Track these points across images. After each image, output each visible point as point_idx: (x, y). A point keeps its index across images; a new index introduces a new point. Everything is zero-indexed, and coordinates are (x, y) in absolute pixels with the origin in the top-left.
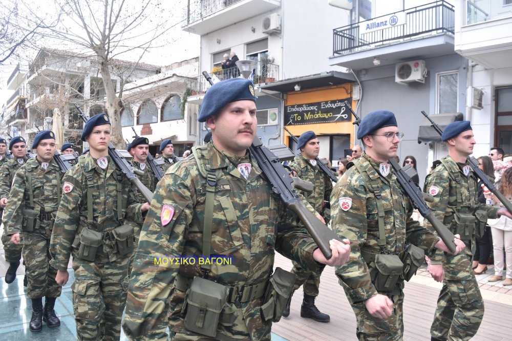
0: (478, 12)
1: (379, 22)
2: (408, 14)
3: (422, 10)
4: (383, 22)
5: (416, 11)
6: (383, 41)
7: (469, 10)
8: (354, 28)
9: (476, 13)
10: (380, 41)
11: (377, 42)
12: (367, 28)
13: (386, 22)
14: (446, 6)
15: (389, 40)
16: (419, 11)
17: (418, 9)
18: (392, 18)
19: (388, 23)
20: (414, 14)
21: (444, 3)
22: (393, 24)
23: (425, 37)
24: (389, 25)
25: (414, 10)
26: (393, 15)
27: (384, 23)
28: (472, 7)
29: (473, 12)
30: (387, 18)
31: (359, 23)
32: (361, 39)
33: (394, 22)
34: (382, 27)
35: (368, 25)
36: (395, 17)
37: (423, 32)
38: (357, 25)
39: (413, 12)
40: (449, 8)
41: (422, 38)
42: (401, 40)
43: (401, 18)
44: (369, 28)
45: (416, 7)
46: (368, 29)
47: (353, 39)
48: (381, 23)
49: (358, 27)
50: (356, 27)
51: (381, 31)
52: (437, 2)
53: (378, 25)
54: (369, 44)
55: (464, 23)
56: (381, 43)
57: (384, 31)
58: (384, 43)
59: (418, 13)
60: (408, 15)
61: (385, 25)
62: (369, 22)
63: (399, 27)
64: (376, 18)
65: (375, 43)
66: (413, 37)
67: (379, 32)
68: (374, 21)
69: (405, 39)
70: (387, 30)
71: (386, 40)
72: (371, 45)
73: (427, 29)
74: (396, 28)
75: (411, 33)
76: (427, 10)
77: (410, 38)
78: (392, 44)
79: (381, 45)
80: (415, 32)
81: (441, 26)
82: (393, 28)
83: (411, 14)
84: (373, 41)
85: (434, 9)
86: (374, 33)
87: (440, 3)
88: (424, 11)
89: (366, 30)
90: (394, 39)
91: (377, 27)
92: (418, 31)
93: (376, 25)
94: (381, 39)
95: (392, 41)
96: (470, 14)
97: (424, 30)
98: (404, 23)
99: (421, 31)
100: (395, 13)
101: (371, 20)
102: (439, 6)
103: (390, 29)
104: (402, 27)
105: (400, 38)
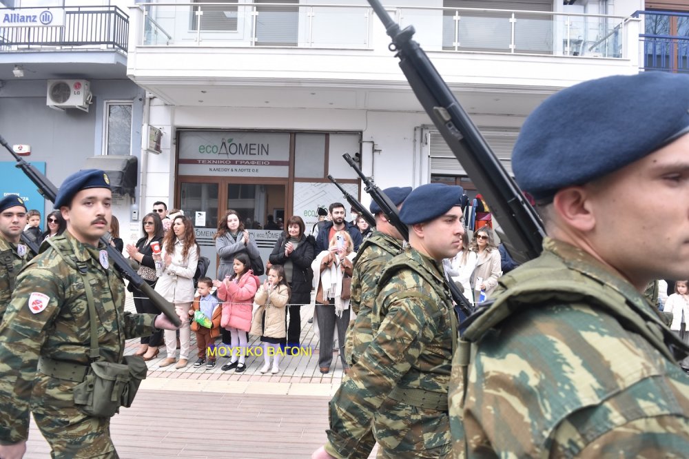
0: (159, 30)
1: (25, 15)
2: (67, 13)
3: (88, 12)
4: (30, 17)
5: (79, 12)
6: (29, 44)
7: (148, 28)
9: (156, 32)
10: (25, 43)
11: (20, 44)
12: (5, 20)
13: (35, 17)
14: (119, 15)
15: (38, 43)
16: (84, 12)
17: (82, 9)
18: (44, 14)
19: (37, 19)
20: (77, 15)
21: (118, 11)
22: (45, 22)
23: (89, 50)
24: (39, 23)
25: (77, 9)
26: (46, 9)
27: (32, 18)
28: (153, 25)
29: (153, 31)
30: (38, 12)
33: (47, 19)
34: (29, 24)
35: (7, 15)
36: (48, 14)
37: (87, 43)
39: (74, 13)
40: (121, 17)
41: (85, 50)
42: (58, 48)
43: (58, 17)
44: (8, 20)
45: (79, 7)
46: (7, 22)
48: (27, 17)
51: (27, 29)
52: (109, 6)
53: (23, 19)
54: (12, 44)
55: (139, 43)
56: (26, 46)
57: (32, 29)
58: (31, 46)
59: (81, 15)
60: (68, 15)
61: (33, 21)
62: (9, 12)
63: (54, 28)
64: (20, 8)
65: (16, 44)
66: (74, 47)
67: (23, 29)
68: (16, 12)
69: (64, 47)
70: (36, 29)
71: (33, 43)
72: (13, 46)
73: (93, 40)
74: (49, 29)
75: (71, 40)
76: (95, 15)
77: (70, 47)
78: (42, 51)
79: (26, 49)
80: (76, 40)
81: (111, 40)
82: (45, 29)
83: (72, 15)
84: (14, 41)
85: (104, 15)
86: (15, 29)
87: (112, 9)
88: (90, 15)
89: (4, 22)
90: (46, 44)
91: (21, 21)
92: (80, 40)
93: (20, 18)
94: (27, 41)
95: (43, 47)
96: (150, 33)
97: (89, 40)
98: (61, 24)
99: (84, 40)
100: (48, 8)
101: (13, 9)
102: (110, 12)
103: (41, 29)
104: (58, 29)
105: (55, 44)
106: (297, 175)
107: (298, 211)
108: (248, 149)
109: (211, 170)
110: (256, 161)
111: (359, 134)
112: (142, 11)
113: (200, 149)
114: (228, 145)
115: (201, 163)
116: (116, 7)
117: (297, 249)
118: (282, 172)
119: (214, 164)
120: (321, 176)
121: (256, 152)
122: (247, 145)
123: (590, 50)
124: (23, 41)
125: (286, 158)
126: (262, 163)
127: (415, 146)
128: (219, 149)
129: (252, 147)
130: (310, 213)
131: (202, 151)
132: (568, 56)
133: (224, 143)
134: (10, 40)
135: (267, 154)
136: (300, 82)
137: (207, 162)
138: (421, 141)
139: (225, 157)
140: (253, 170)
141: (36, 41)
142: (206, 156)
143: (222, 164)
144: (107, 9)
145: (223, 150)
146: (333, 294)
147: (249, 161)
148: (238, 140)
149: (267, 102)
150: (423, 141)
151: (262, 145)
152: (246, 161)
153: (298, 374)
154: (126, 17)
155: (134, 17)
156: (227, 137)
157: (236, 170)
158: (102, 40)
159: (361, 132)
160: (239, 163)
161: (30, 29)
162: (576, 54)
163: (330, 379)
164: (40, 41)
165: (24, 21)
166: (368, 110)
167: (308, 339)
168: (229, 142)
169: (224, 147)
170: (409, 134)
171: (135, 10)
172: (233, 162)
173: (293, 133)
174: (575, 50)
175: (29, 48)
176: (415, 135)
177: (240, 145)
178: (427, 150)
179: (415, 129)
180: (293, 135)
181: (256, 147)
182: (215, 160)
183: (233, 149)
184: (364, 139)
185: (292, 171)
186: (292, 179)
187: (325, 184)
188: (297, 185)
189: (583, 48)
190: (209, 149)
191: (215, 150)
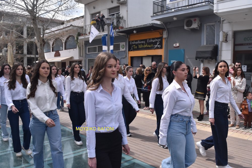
10: (177, 8)
12: (170, 1)
23: (199, 6)
32: (167, 7)
34: (178, 1)
37: (198, 3)
46: (171, 1)
47: (163, 7)
49: (166, 0)
51: (177, 3)
54: (172, 9)
58: (179, 9)
65: (174, 8)
66: (194, 6)
69: (189, 7)
70: (180, 2)
71: (180, 7)
73: (200, 2)
74: (185, 1)
75: (192, 4)
77: (192, 6)
79: (177, 10)
81: (207, 0)
82: (183, 1)
86: (173, 4)
89: (170, 2)
90: (184, 7)
91: (175, 0)
95: (182, 8)
104: (188, 0)
105: (187, 6)
109: (249, 47)
115: (245, 45)
119: (251, 45)
131: (245, 40)
137: (247, 44)
158: (204, 1)
182: (251, 43)
190: (249, 39)
191: (251, 39)
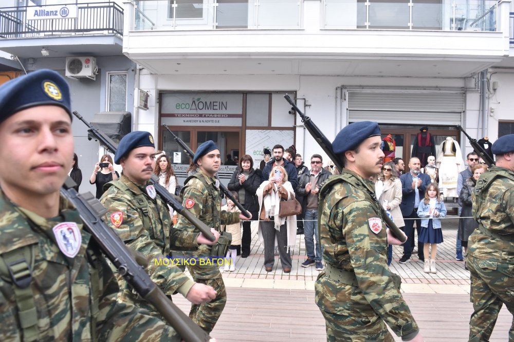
0: (146, 19)
1: (49, 11)
2: (79, 8)
3: (94, 7)
4: (53, 12)
5: (88, 7)
6: (52, 31)
7: (138, 17)
8: (21, 11)
9: (143, 21)
10: (49, 31)
11: (46, 31)
12: (35, 14)
13: (56, 12)
14: (116, 9)
15: (59, 31)
16: (91, 7)
17: (90, 5)
18: (63, 10)
19: (58, 13)
20: (86, 9)
21: (115, 5)
22: (63, 15)
23: (95, 35)
24: (59, 16)
25: (86, 5)
26: (64, 6)
27: (54, 13)
28: (141, 15)
29: (141, 20)
30: (58, 8)
31: (27, 6)
32: (29, 25)
33: (65, 13)
34: (52, 17)
35: (36, 11)
36: (66, 9)
37: (93, 30)
38: (25, 9)
39: (84, 8)
40: (118, 10)
41: (92, 35)
42: (73, 34)
43: (73, 11)
44: (37, 14)
45: (88, 4)
46: (36, 16)
47: (18, 23)
48: (51, 12)
49: (26, 11)
50: (23, 11)
51: (51, 20)
52: (109, 2)
53: (48, 14)
54: (40, 32)
55: (131, 28)
56: (51, 33)
57: (54, 21)
58: (54, 33)
59: (89, 9)
60: (80, 10)
61: (56, 15)
62: (38, 9)
63: (70, 20)
64: (45, 6)
65: (43, 31)
66: (85, 33)
67: (48, 21)
68: (43, 8)
69: (77, 33)
70: (57, 20)
71: (55, 31)
72: (41, 33)
73: (98, 28)
74: (67, 20)
75: (82, 28)
76: (99, 9)
77: (82, 33)
78: (62, 36)
79: (50, 35)
80: (85, 28)
81: (111, 27)
82: (64, 20)
83: (83, 10)
84: (42, 30)
85: (105, 9)
86: (42, 21)
87: (112, 4)
88: (96, 9)
89: (34, 16)
90: (65, 31)
91: (47, 15)
92: (89, 28)
93: (46, 13)
94: (51, 29)
95: (63, 33)
96: (139, 21)
97: (95, 28)
98: (75, 17)
99: (92, 28)
100: (66, 5)
101: (41, 6)
102: (110, 7)
103: (61, 20)
104: (73, 20)
105: (71, 31)
106: (248, 125)
107: (249, 151)
108: (212, 105)
109: (184, 121)
110: (218, 114)
111: (295, 93)
112: (133, 5)
113: (176, 106)
114: (197, 103)
115: (177, 116)
116: (114, 3)
117: (248, 179)
118: (237, 122)
119: (187, 117)
120: (266, 125)
121: (217, 107)
122: (211, 102)
123: (471, 26)
124: (48, 29)
125: (240, 112)
126: (222, 116)
127: (336, 102)
128: (190, 106)
129: (215, 104)
130: (258, 153)
131: (178, 107)
132: (454, 30)
133: (194, 102)
134: (39, 29)
135: (226, 109)
136: (249, 55)
137: (181, 115)
138: (341, 98)
139: (194, 112)
140: (216, 121)
141: (57, 29)
142: (181, 111)
143: (193, 117)
144: (108, 4)
145: (194, 107)
146: (273, 213)
147: (213, 115)
148: (204, 99)
149: (225, 71)
150: (343, 98)
151: (222, 103)
152: (210, 114)
153: (250, 271)
154: (122, 10)
155: (127, 10)
156: (196, 97)
157: (203, 121)
158: (105, 27)
159: (296, 92)
160: (205, 116)
161: (53, 20)
162: (460, 29)
163: (273, 276)
164: (60, 29)
165: (48, 15)
166: (301, 75)
167: (257, 246)
168: (198, 101)
169: (194, 104)
170: (332, 92)
171: (128, 5)
172: (201, 116)
173: (245, 94)
174: (459, 26)
175: (52, 35)
176: (336, 93)
177: (206, 102)
178: (346, 104)
179: (337, 89)
180: (245, 95)
181: (218, 104)
182: (188, 114)
183: (201, 106)
184: (298, 97)
185: (244, 122)
186: (245, 127)
187: (268, 131)
188: (248, 132)
189: (466, 24)
190: (183, 106)
191: (187, 106)
